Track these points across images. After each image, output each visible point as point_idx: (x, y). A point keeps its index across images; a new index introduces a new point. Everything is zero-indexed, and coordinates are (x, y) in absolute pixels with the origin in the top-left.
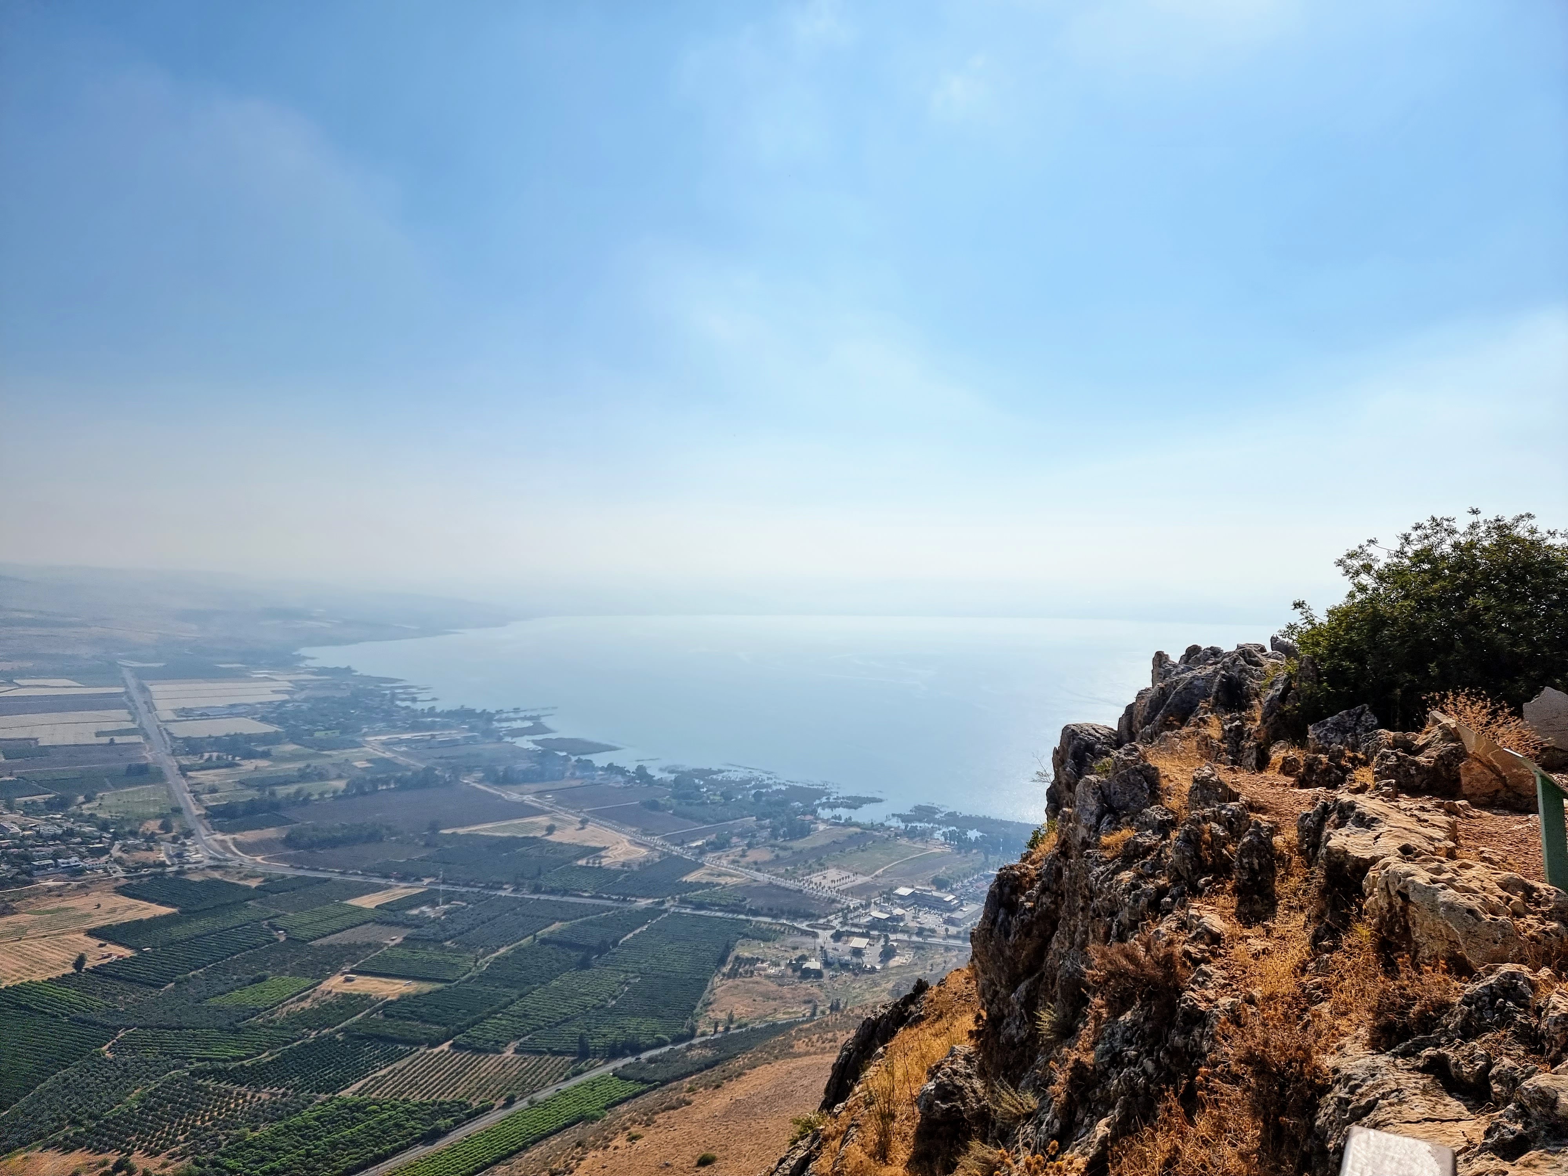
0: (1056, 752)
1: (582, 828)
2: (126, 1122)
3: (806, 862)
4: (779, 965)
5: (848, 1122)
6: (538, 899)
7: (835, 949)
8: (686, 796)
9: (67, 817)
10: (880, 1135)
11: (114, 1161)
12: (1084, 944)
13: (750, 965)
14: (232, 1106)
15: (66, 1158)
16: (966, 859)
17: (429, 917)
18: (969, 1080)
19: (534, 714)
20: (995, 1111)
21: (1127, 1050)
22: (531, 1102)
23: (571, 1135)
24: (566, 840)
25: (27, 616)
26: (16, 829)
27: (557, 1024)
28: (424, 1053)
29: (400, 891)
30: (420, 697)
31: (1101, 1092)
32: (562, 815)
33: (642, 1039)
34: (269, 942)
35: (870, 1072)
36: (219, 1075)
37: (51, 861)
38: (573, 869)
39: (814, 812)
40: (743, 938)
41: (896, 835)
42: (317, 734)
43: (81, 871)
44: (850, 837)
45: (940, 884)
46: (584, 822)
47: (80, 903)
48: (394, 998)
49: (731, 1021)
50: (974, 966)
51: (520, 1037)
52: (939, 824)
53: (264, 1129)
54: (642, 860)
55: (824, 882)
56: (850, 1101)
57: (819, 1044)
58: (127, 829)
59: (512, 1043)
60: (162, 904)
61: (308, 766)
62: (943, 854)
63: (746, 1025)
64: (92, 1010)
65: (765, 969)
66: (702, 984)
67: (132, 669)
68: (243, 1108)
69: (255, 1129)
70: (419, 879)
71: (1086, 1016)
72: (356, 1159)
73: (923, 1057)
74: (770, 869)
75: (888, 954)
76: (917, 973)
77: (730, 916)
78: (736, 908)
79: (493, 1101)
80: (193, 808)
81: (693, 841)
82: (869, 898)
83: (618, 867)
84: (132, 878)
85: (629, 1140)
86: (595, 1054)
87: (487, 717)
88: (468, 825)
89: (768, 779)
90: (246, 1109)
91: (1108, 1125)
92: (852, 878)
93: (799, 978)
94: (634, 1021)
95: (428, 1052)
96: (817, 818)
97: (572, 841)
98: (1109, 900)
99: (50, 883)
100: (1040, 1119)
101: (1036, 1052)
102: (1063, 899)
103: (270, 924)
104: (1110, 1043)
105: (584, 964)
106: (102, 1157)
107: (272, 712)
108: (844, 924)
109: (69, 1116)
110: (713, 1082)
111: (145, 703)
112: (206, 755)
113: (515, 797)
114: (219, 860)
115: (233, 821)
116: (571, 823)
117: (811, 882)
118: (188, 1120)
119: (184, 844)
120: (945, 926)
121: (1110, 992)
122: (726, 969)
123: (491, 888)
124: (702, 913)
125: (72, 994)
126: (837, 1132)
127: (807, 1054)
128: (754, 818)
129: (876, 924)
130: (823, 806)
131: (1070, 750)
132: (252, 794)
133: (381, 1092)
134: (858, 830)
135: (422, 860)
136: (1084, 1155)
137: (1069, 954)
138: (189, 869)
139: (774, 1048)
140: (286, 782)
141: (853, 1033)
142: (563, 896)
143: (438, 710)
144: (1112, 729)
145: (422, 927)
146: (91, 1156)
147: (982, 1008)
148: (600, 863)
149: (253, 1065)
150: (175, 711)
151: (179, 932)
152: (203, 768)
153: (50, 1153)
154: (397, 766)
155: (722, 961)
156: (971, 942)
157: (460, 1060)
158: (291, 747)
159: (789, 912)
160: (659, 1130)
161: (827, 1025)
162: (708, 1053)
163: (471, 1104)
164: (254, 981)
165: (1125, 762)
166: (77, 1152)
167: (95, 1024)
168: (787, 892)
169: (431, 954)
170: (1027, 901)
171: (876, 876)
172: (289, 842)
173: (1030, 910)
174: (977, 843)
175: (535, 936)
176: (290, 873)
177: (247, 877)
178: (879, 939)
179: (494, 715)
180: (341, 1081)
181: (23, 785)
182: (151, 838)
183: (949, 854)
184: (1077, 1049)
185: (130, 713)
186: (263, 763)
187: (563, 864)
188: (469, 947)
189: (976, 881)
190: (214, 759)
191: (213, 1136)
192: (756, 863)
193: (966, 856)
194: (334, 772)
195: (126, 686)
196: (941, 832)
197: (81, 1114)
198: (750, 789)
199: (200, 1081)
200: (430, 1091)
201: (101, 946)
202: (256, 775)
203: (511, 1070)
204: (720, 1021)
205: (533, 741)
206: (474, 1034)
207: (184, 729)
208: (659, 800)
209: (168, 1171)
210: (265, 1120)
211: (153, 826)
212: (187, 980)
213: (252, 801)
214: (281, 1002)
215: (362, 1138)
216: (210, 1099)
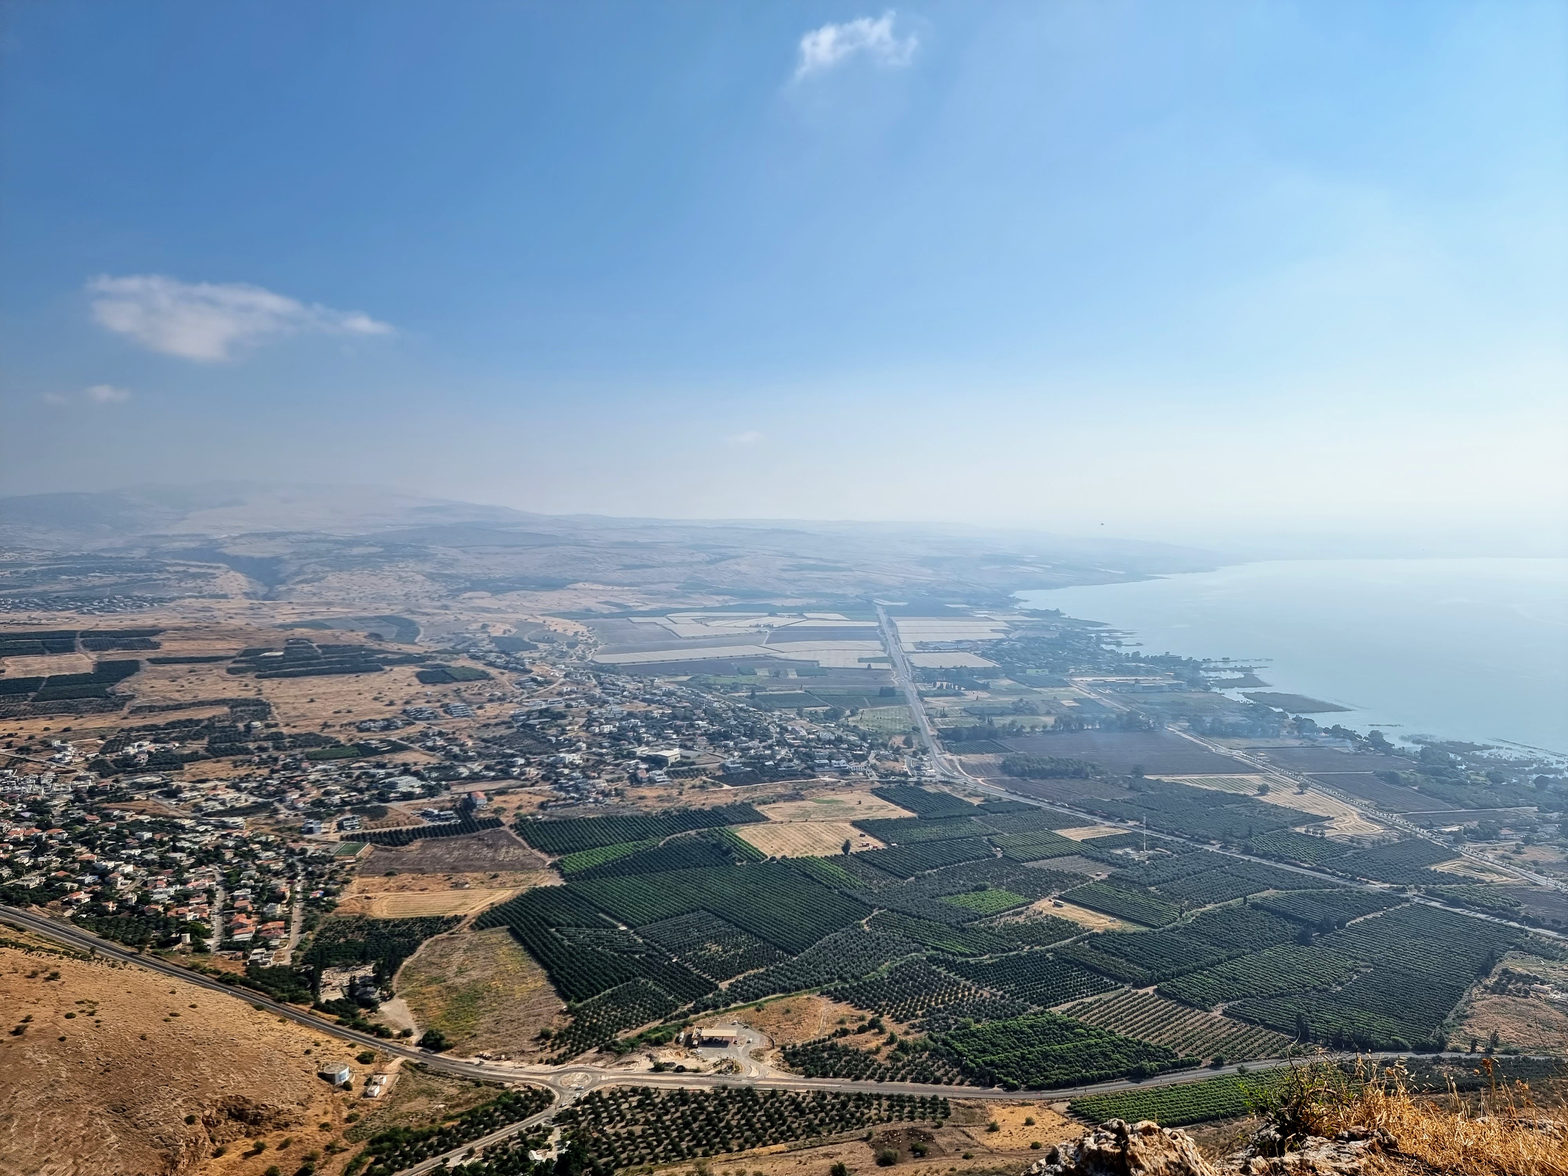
1: (1302, 793)
2: (878, 988)
6: (1249, 861)
8: (1437, 773)
9: (838, 726)
11: (870, 1019)
13: (1525, 983)
14: (960, 996)
15: (836, 1007)
17: (1133, 859)
19: (1246, 665)
22: (1242, 1071)
24: (1281, 803)
25: (813, 562)
26: (804, 733)
27: (1271, 997)
28: (1129, 991)
29: (1104, 830)
30: (1124, 641)
32: (1276, 776)
33: (1374, 1036)
34: (988, 856)
36: (951, 966)
37: (827, 761)
38: (1290, 835)
40: (1514, 950)
42: (1029, 671)
43: (847, 772)
46: (1303, 787)
47: (848, 798)
48: (1099, 931)
49: (1495, 1043)
51: (1228, 1000)
53: (985, 1024)
54: (1376, 838)
58: (880, 741)
59: (1220, 1004)
60: (905, 808)
61: (1021, 700)
63: (1516, 1052)
64: (854, 887)
65: (1546, 992)
66: (1455, 993)
67: (883, 607)
68: (968, 1000)
69: (978, 1021)
70: (1123, 821)
72: (1065, 1075)
74: (1559, 873)
77: (1497, 920)
78: (1506, 913)
79: (1199, 1058)
80: (928, 729)
81: (1446, 826)
83: (1344, 841)
84: (883, 783)
86: (1316, 1039)
87: (1195, 666)
88: (1173, 774)
89: (1558, 762)
90: (971, 1001)
94: (1365, 1016)
95: (1133, 991)
97: (1288, 805)
99: (827, 779)
103: (989, 840)
105: (1303, 940)
106: (860, 1013)
107: (990, 649)
109: (838, 972)
111: (893, 636)
112: (938, 684)
113: (1223, 750)
114: (949, 777)
115: (959, 744)
116: (1287, 786)
118: (925, 999)
119: (921, 759)
122: (1490, 981)
123: (1197, 841)
124: (1458, 910)
125: (839, 871)
128: (1535, 809)
132: (972, 722)
133: (1088, 1018)
135: (1125, 801)
138: (926, 781)
140: (1002, 714)
142: (1277, 862)
143: (1142, 656)
145: (1126, 867)
146: (853, 1010)
148: (1322, 833)
149: (976, 964)
150: (915, 644)
151: (919, 834)
152: (935, 695)
153: (825, 1000)
154: (1101, 708)
155: (1485, 971)
157: (1166, 1007)
158: (1006, 682)
162: (1463, 1073)
163: (1177, 1054)
164: (976, 889)
166: (844, 1003)
167: (857, 900)
169: (1135, 895)
172: (1005, 768)
175: (1245, 899)
176: (1006, 797)
177: (970, 795)
179: (1200, 664)
180: (1052, 997)
181: (809, 698)
182: (897, 750)
185: (882, 644)
186: (983, 695)
187: (1279, 828)
188: (1174, 896)
190: (944, 688)
191: (945, 1018)
192: (1535, 863)
194: (1043, 708)
195: (880, 622)
197: (846, 972)
198: (1530, 773)
199: (934, 967)
200: (1135, 1030)
201: (861, 835)
202: (977, 705)
203: (1219, 1031)
204: (1480, 1039)
205: (1244, 694)
206: (1180, 985)
207: (922, 660)
208: (1400, 773)
209: (910, 1038)
210: (987, 1015)
211: (898, 741)
212: (924, 877)
213: (974, 728)
214: (999, 912)
215: (1070, 1056)
216: (942, 985)
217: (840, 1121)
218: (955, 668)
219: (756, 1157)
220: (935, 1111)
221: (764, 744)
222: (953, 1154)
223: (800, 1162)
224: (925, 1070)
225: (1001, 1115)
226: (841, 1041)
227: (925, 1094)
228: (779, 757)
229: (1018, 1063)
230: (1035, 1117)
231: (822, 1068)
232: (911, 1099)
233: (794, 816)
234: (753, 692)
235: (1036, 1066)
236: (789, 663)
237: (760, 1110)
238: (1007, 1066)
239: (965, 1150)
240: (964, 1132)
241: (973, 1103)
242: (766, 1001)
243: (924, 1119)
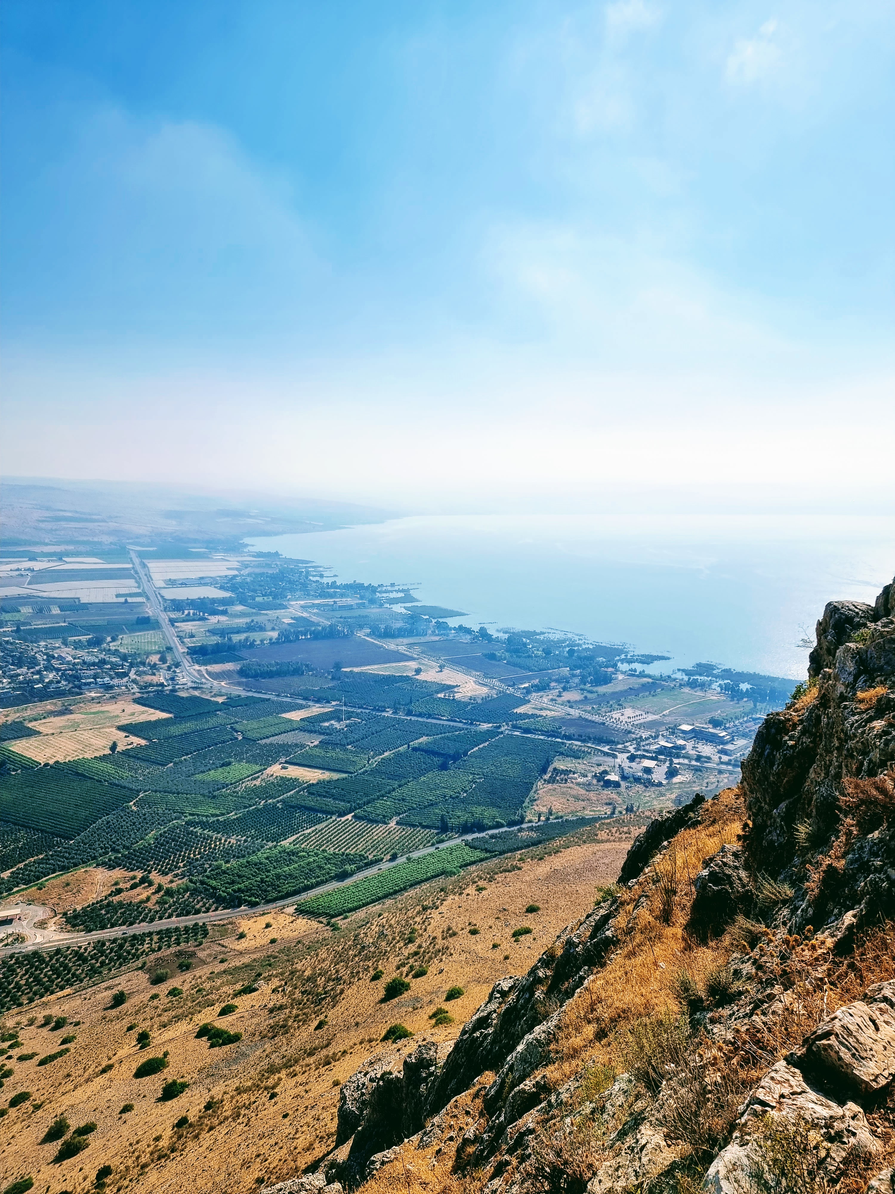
0: (820, 624)
1: (441, 671)
2: (146, 852)
3: (608, 702)
4: (587, 776)
5: (639, 892)
6: (411, 720)
7: (630, 767)
8: (516, 651)
9: (101, 651)
10: (664, 904)
11: (140, 877)
12: (838, 776)
13: (565, 775)
14: (213, 846)
15: (110, 873)
16: (737, 705)
17: (336, 728)
18: (736, 871)
19: (405, 588)
20: (758, 896)
21: (874, 861)
22: (409, 859)
23: (437, 883)
24: (429, 679)
25: (69, 514)
26: (70, 658)
27: (425, 807)
28: (336, 820)
29: (316, 710)
30: (325, 574)
31: (849, 891)
32: (426, 662)
33: (486, 821)
34: (231, 740)
35: (658, 858)
36: (204, 825)
37: (92, 680)
38: (435, 700)
39: (615, 666)
40: (559, 755)
41: (681, 685)
42: (257, 599)
43: (111, 687)
44: (643, 685)
45: (716, 723)
46: (442, 667)
47: (113, 708)
48: (315, 782)
49: (551, 813)
50: (743, 787)
51: (400, 814)
52: (716, 678)
53: (233, 862)
54: (484, 696)
55: (622, 718)
56: (641, 878)
57: (617, 835)
58: (139, 660)
59: (394, 818)
60: (163, 711)
61: (252, 621)
62: (718, 702)
63: (562, 817)
64: (122, 778)
65: (576, 779)
66: (528, 787)
67: (135, 551)
68: (219, 848)
69: (227, 862)
70: (328, 702)
71: (839, 831)
72: (293, 887)
73: (699, 850)
74: (580, 706)
75: (672, 773)
76: (695, 789)
77: (549, 739)
78: (554, 734)
79: (382, 856)
80: (180, 647)
81: (522, 684)
82: (657, 731)
83: (466, 700)
84: (143, 693)
85: (478, 890)
86: (452, 829)
87: (373, 589)
88: (361, 666)
89: (579, 639)
90: (221, 848)
91: (854, 916)
92: (645, 716)
93: (602, 786)
94: (480, 809)
95: (338, 819)
96: (617, 670)
97: (433, 680)
98: (862, 742)
99: (93, 694)
100: (795, 905)
101: (793, 855)
102: (821, 740)
103: (232, 728)
104: (859, 854)
105: (444, 767)
106: (132, 874)
107: (227, 583)
108: (637, 749)
109: (111, 846)
110: (538, 855)
111: (146, 575)
112: (186, 612)
113: (393, 647)
114: (198, 683)
115: (205, 657)
116: (432, 668)
117: (612, 718)
118: (185, 853)
119: (175, 672)
120: (719, 755)
121: (860, 815)
122: (547, 777)
123: (378, 710)
124: (529, 735)
125: (108, 768)
126: (631, 899)
127: (608, 841)
128: (568, 669)
129: (662, 751)
130: (622, 661)
131: (832, 622)
132: (215, 640)
133: (308, 844)
134: (650, 680)
135: (329, 688)
136: (833, 936)
137: (824, 783)
138: (179, 688)
139: (583, 835)
140: (238, 632)
141: (644, 829)
142: (427, 718)
143: (338, 584)
144: (870, 606)
145: (332, 734)
146: (126, 873)
147: (749, 818)
148: (453, 696)
149: (225, 820)
150: (165, 581)
151: (175, 730)
152: (184, 621)
153: (100, 869)
154: (313, 624)
155: (544, 771)
156: (742, 769)
157: (360, 827)
158: (240, 608)
159: (595, 739)
160: (498, 885)
161: (624, 821)
162: (534, 835)
163: (367, 857)
164: (223, 765)
165: (881, 633)
166: (118, 869)
167: (125, 787)
168: (593, 724)
169: (338, 753)
170: (790, 740)
171: (664, 715)
172: (242, 673)
173: (792, 747)
174: (747, 694)
175: (409, 745)
176: (244, 694)
177: (215, 695)
178: (665, 762)
179: (377, 588)
180: (282, 834)
181: (72, 629)
182: (154, 667)
183: (724, 701)
184: (830, 856)
185: (137, 582)
186: (223, 618)
187: (428, 696)
188: (364, 749)
189: (746, 722)
190: (191, 615)
191: (201, 865)
192: (569, 702)
193: (738, 703)
194: (269, 626)
195: (133, 564)
196: (718, 684)
197: (118, 845)
198: (565, 647)
199: (192, 829)
200: (340, 846)
201: (126, 737)
202: (219, 626)
203: (394, 836)
204: (542, 813)
205: (404, 607)
206: (369, 810)
207: (171, 594)
208: (497, 653)
209: (174, 885)
210: (234, 856)
211: (155, 659)
212: (181, 762)
213: (217, 644)
214: (241, 780)
215: (296, 873)
216: (199, 841)
217: (118, 959)
218: (199, 599)
219: (45, 1004)
220: (196, 934)
221: (32, 670)
222: (212, 962)
223: (85, 999)
224: (188, 906)
225: (247, 925)
226: (116, 899)
227: (188, 924)
228: (47, 680)
229: (258, 886)
230: (272, 921)
231: (100, 922)
232: (177, 929)
233: (64, 727)
234: (18, 628)
235: (272, 885)
236: (53, 601)
237: (46, 967)
238: (251, 889)
239: (220, 957)
240: (219, 944)
241: (225, 922)
242: (46, 881)
243: (188, 942)
